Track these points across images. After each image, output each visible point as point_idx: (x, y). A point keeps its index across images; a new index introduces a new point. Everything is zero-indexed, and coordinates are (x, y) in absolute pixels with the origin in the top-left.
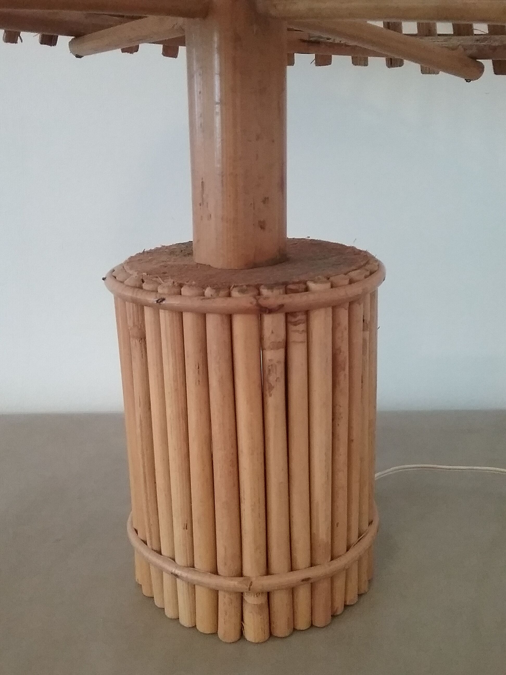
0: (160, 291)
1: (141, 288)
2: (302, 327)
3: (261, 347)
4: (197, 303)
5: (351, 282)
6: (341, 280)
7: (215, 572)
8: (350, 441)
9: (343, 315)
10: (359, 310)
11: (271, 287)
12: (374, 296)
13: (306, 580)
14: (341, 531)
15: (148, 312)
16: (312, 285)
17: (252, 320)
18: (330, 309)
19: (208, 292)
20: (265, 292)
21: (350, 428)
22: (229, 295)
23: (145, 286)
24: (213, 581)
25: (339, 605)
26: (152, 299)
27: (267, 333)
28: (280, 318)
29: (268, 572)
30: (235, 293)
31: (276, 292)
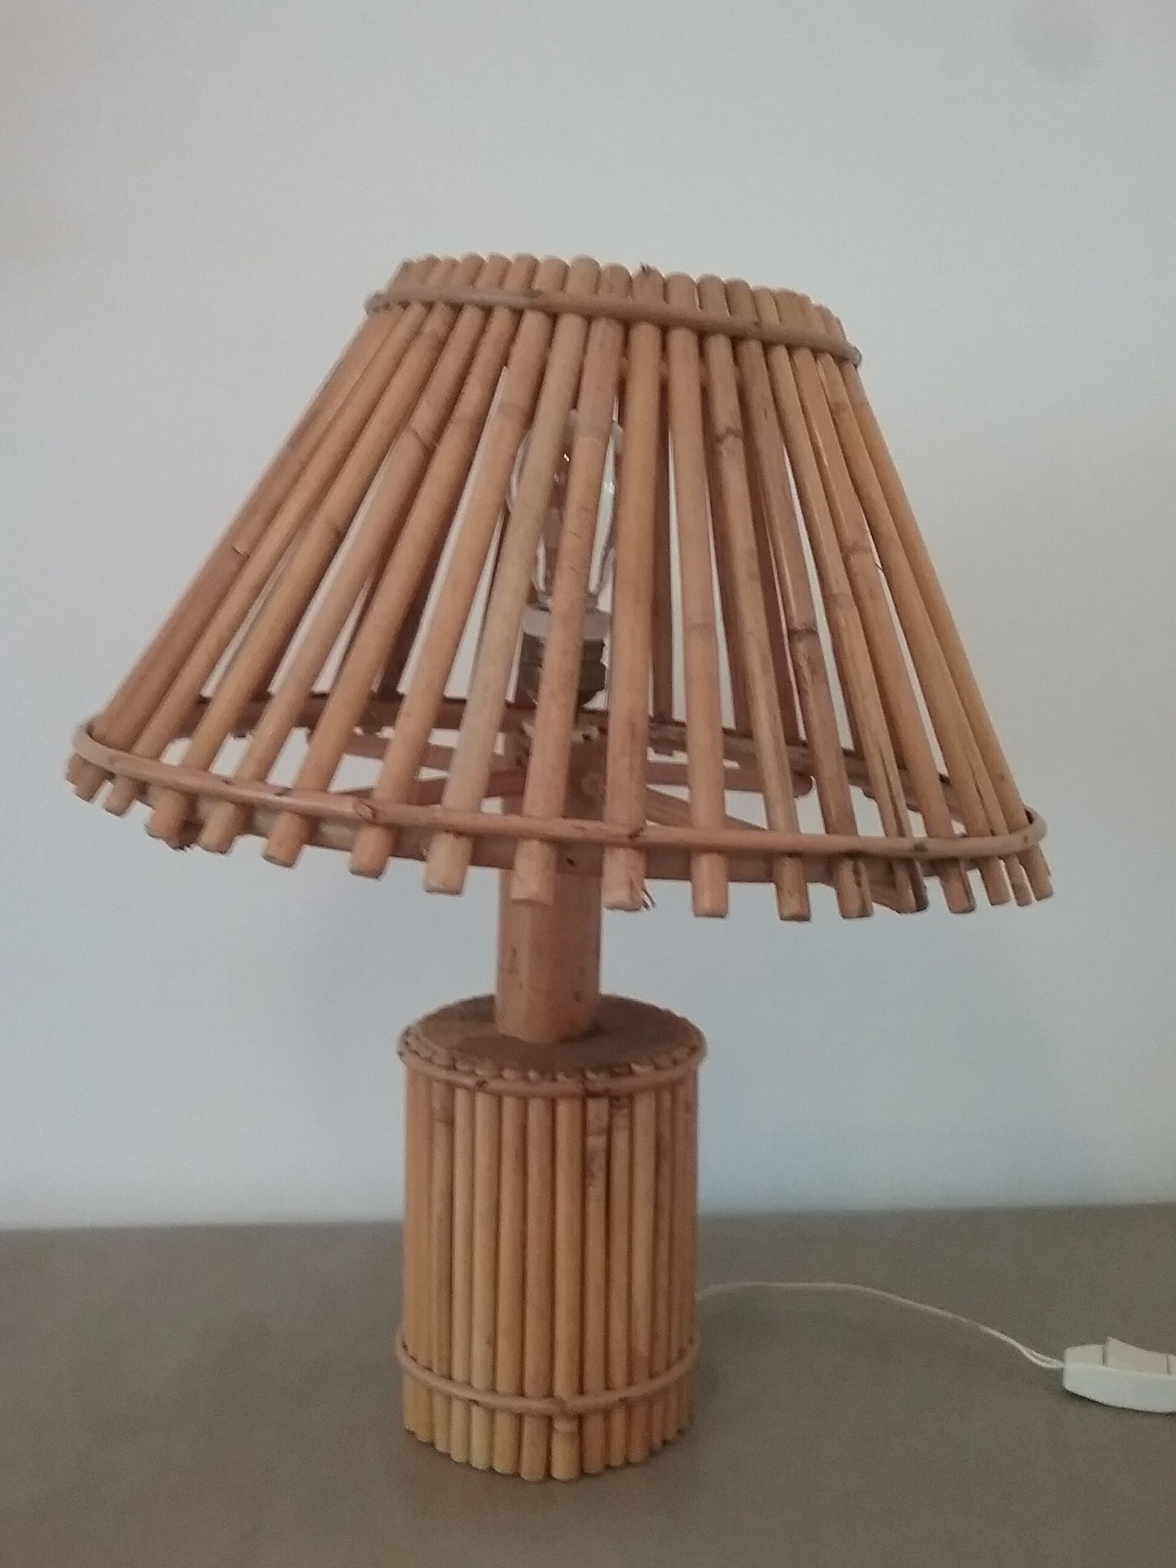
0: (479, 1072)
1: (455, 1068)
2: (625, 1111)
3: (584, 1134)
4: (521, 1087)
5: (675, 1062)
6: (663, 1060)
7: (521, 1393)
8: (672, 1236)
9: (666, 1097)
10: (681, 1092)
11: (596, 1071)
12: (694, 1075)
13: (624, 1401)
14: (661, 1344)
15: (461, 1097)
16: (636, 1067)
17: (577, 1104)
18: (653, 1094)
19: (532, 1075)
20: (590, 1075)
21: (672, 1223)
22: (554, 1080)
23: (459, 1066)
24: (518, 1404)
25: (657, 1441)
26: (470, 1081)
27: (591, 1118)
28: (604, 1103)
29: (581, 1391)
30: (560, 1077)
31: (603, 1075)
